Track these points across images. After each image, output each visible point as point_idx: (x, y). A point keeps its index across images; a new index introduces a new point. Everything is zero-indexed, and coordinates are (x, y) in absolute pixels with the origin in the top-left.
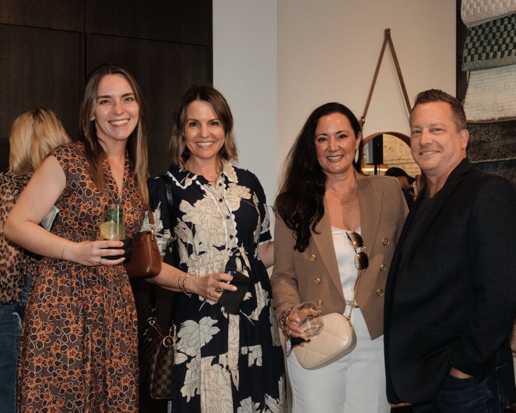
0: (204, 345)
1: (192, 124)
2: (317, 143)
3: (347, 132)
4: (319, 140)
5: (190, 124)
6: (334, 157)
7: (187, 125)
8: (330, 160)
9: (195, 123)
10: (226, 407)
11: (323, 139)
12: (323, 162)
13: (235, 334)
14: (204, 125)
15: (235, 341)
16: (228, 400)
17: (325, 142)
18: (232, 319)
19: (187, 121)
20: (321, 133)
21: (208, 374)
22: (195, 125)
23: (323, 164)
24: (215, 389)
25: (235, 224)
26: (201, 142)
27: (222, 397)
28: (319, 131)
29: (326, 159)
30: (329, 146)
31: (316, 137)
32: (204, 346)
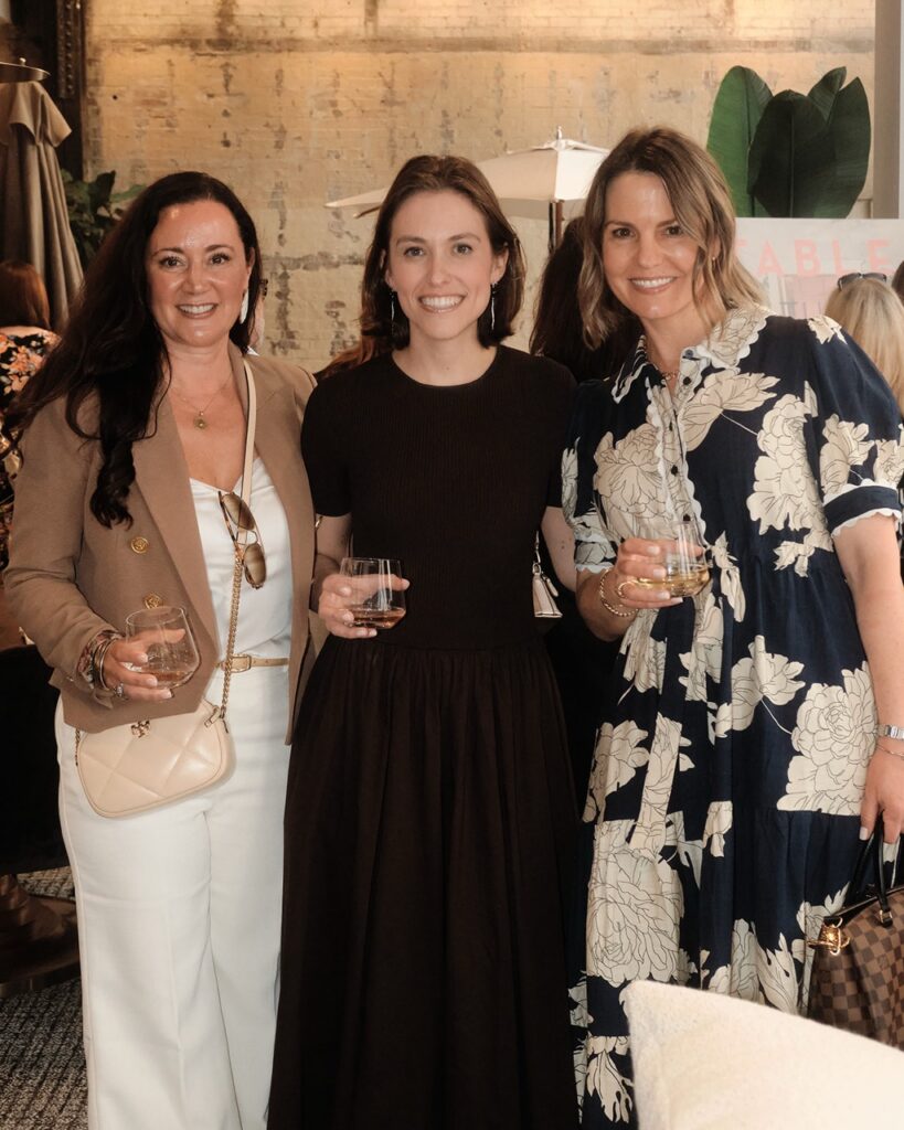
0: (615, 790)
1: (619, 233)
2: (154, 268)
3: (232, 249)
4: (162, 262)
5: (614, 232)
6: (198, 306)
7: (607, 235)
8: (185, 314)
9: (626, 231)
10: (658, 949)
11: (171, 262)
12: (167, 315)
13: (664, 768)
14: (648, 236)
15: (660, 786)
16: (665, 933)
17: (175, 269)
18: (664, 730)
19: (606, 226)
20: (168, 246)
21: (616, 862)
22: (628, 234)
23: (167, 321)
24: (634, 901)
25: (690, 487)
26: (640, 279)
27: (651, 921)
28: (162, 239)
29: (175, 310)
30: (188, 281)
31: (156, 253)
32: (613, 793)
